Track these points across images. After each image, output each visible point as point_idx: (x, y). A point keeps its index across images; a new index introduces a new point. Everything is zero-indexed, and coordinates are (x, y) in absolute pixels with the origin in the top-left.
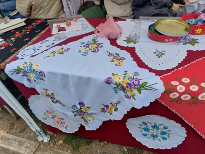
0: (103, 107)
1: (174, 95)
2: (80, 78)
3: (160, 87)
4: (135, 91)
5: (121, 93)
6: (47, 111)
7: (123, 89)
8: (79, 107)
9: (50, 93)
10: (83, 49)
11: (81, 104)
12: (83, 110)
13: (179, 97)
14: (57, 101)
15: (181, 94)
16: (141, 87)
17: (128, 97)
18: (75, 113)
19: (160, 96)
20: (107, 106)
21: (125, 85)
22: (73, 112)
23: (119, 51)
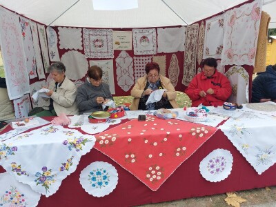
0: (62, 166)
1: (101, 142)
2: (46, 145)
3: (94, 139)
4: (82, 145)
5: (74, 149)
6: (7, 192)
7: (75, 146)
8: (42, 172)
9: (17, 166)
10: (44, 132)
11: (44, 169)
12: (45, 175)
13: (104, 143)
14: (22, 173)
15: (104, 140)
16: (84, 142)
17: (78, 151)
18: (38, 181)
19: (94, 144)
20: (65, 164)
21: (75, 143)
22: (36, 181)
23: (70, 130)
